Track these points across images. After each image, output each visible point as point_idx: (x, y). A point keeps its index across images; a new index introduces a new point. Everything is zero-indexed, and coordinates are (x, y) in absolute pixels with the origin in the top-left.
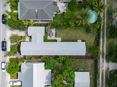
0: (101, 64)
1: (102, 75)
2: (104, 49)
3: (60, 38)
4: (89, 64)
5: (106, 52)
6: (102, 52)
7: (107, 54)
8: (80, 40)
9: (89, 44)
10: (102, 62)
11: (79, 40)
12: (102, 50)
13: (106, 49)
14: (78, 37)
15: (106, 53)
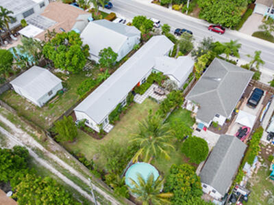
0: (26, 139)
1: (8, 127)
2: (49, 163)
3: (141, 102)
4: (50, 119)
5: (38, 163)
6: (46, 156)
7: (34, 161)
8: (110, 131)
9: (86, 142)
10: (28, 142)
11: (110, 129)
12: (51, 159)
13: (44, 168)
14: (119, 130)
15: (36, 162)
